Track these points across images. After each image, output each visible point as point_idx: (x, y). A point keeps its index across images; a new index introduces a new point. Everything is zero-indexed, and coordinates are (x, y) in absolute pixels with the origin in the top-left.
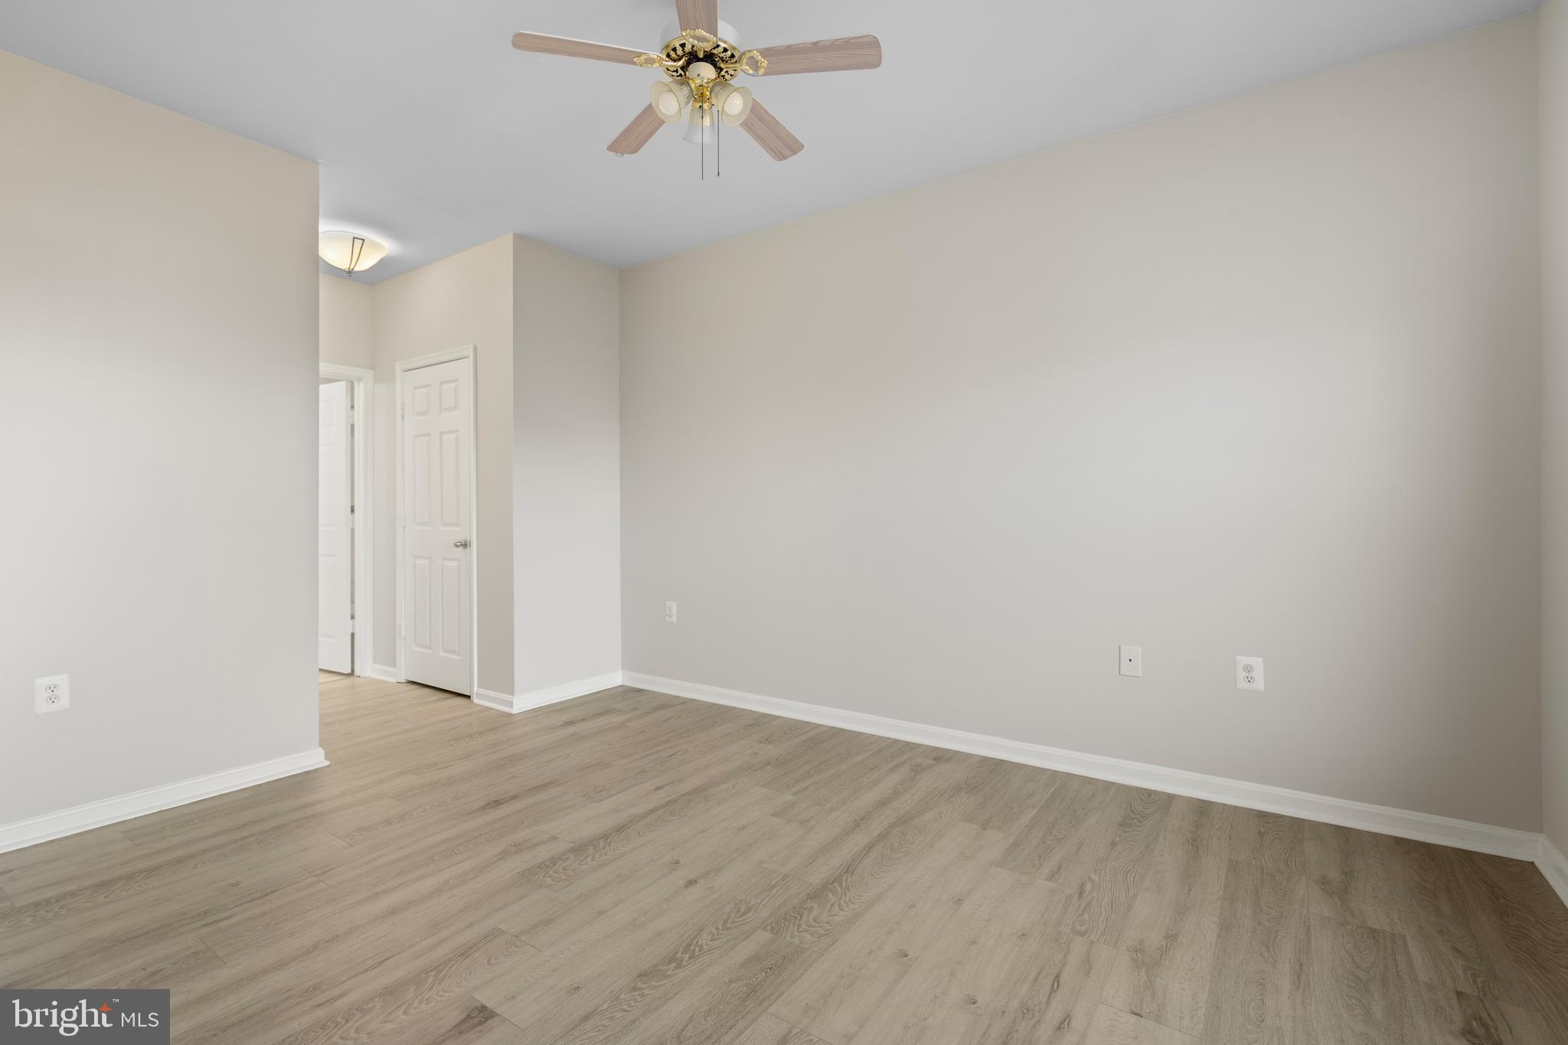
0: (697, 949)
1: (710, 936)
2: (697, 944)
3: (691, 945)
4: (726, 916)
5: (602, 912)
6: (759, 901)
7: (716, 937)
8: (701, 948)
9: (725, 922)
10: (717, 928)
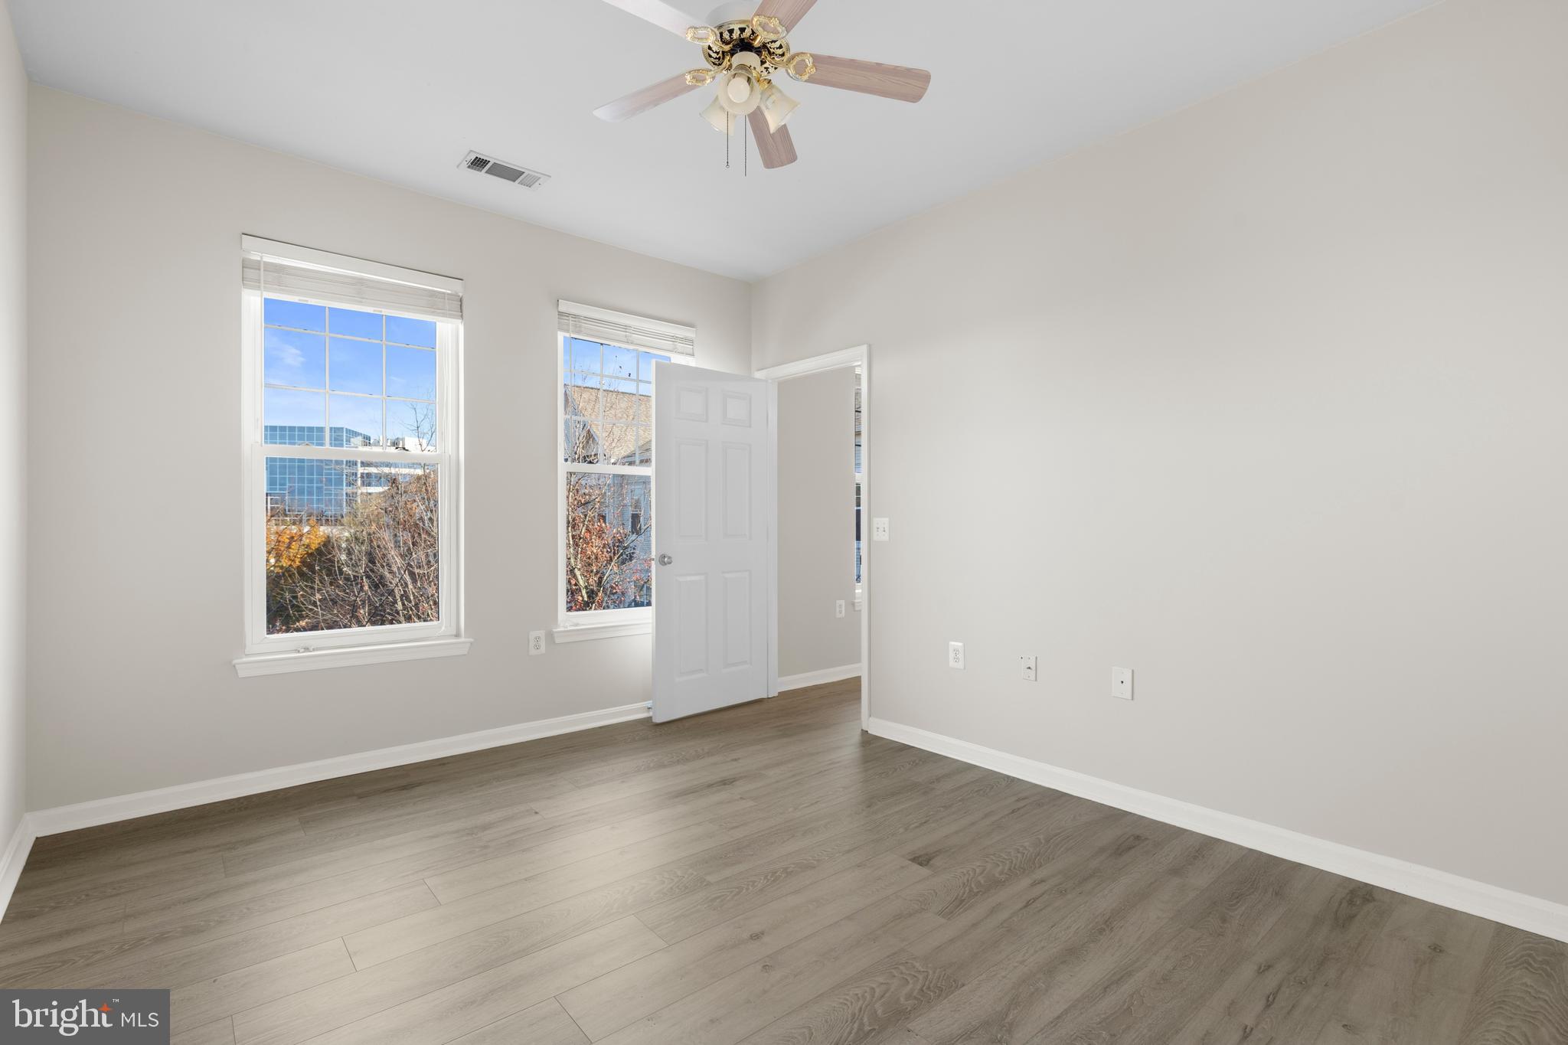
0: (769, 877)
1: (756, 884)
2: (768, 880)
3: (773, 880)
4: (736, 898)
5: (849, 918)
6: (699, 906)
7: (751, 883)
8: (766, 877)
9: (738, 893)
10: (747, 889)
